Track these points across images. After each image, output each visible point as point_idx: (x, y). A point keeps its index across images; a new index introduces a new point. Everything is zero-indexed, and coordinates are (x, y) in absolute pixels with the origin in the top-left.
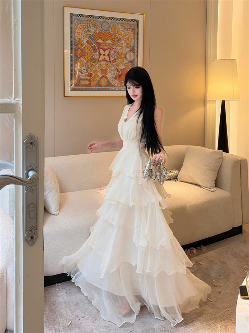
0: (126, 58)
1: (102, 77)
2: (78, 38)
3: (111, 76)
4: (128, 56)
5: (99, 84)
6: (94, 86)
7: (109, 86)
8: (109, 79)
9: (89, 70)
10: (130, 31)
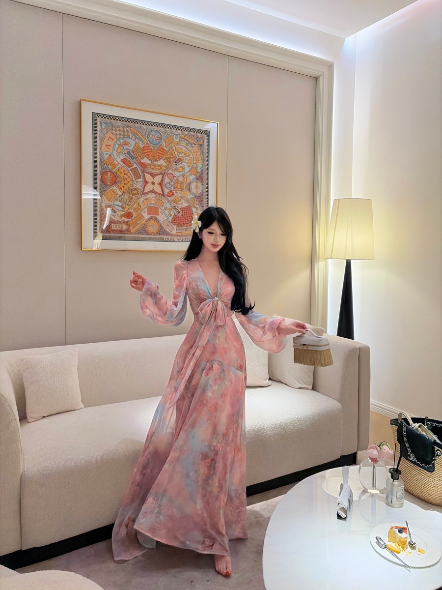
0: (189, 190)
1: (149, 219)
2: (107, 154)
3: (166, 218)
4: (193, 187)
5: (144, 230)
6: (135, 233)
7: (161, 234)
8: (161, 222)
9: (127, 207)
10: (196, 148)
